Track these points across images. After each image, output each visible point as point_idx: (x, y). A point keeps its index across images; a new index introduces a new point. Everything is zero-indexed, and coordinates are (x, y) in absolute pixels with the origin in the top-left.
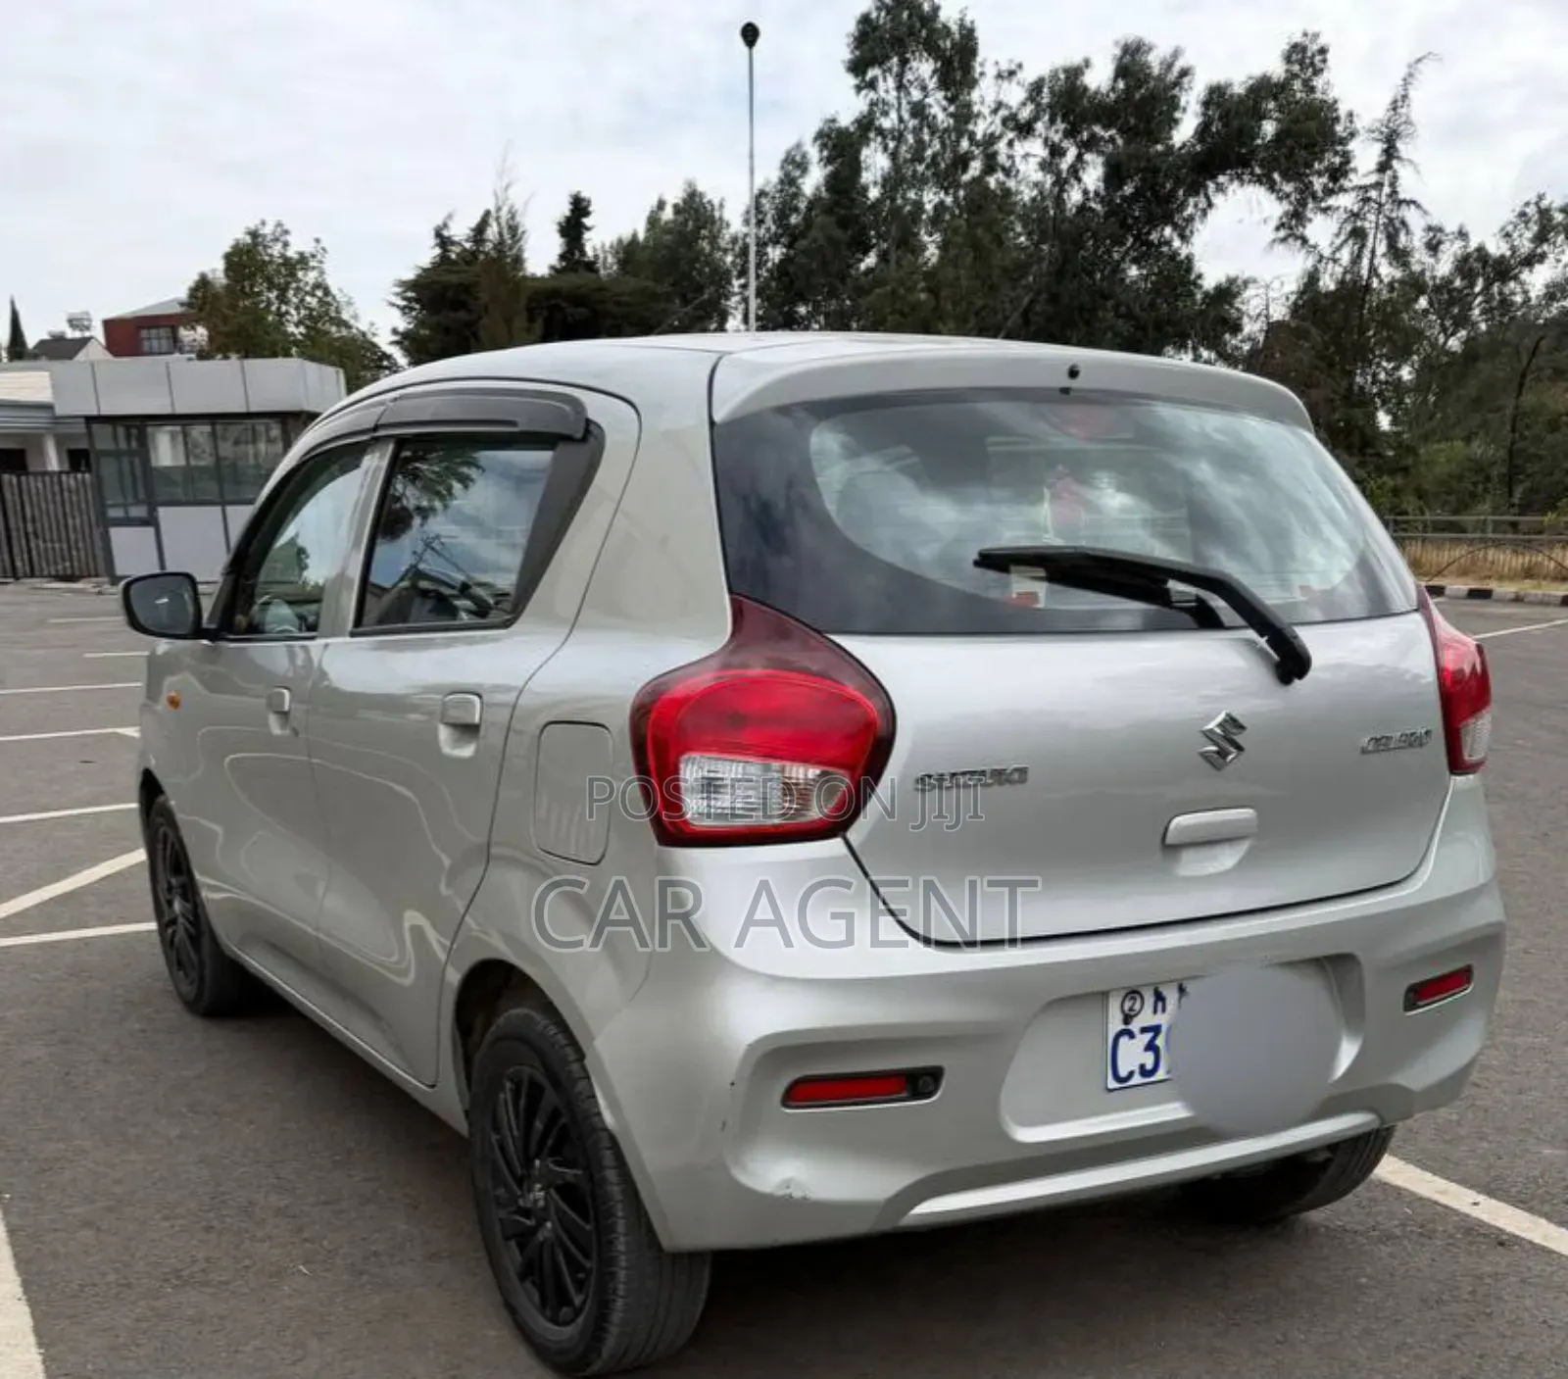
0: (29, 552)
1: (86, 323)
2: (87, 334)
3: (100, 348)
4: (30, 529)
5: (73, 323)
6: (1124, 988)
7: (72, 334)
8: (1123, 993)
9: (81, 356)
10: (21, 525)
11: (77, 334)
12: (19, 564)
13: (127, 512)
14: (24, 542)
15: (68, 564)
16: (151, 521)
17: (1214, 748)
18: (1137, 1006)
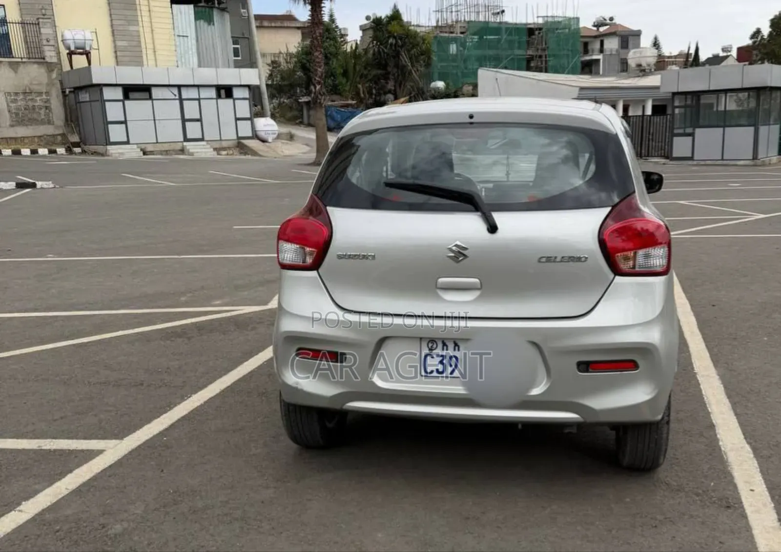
0: (649, 147)
1: (729, 49)
2: (729, 54)
3: (733, 59)
4: (651, 137)
5: (724, 50)
6: (429, 338)
7: (722, 54)
8: (428, 340)
9: (723, 64)
10: (648, 135)
11: (725, 54)
12: (643, 151)
13: (684, 131)
14: (647, 142)
15: (663, 151)
16: (692, 135)
17: (453, 255)
18: (435, 346)
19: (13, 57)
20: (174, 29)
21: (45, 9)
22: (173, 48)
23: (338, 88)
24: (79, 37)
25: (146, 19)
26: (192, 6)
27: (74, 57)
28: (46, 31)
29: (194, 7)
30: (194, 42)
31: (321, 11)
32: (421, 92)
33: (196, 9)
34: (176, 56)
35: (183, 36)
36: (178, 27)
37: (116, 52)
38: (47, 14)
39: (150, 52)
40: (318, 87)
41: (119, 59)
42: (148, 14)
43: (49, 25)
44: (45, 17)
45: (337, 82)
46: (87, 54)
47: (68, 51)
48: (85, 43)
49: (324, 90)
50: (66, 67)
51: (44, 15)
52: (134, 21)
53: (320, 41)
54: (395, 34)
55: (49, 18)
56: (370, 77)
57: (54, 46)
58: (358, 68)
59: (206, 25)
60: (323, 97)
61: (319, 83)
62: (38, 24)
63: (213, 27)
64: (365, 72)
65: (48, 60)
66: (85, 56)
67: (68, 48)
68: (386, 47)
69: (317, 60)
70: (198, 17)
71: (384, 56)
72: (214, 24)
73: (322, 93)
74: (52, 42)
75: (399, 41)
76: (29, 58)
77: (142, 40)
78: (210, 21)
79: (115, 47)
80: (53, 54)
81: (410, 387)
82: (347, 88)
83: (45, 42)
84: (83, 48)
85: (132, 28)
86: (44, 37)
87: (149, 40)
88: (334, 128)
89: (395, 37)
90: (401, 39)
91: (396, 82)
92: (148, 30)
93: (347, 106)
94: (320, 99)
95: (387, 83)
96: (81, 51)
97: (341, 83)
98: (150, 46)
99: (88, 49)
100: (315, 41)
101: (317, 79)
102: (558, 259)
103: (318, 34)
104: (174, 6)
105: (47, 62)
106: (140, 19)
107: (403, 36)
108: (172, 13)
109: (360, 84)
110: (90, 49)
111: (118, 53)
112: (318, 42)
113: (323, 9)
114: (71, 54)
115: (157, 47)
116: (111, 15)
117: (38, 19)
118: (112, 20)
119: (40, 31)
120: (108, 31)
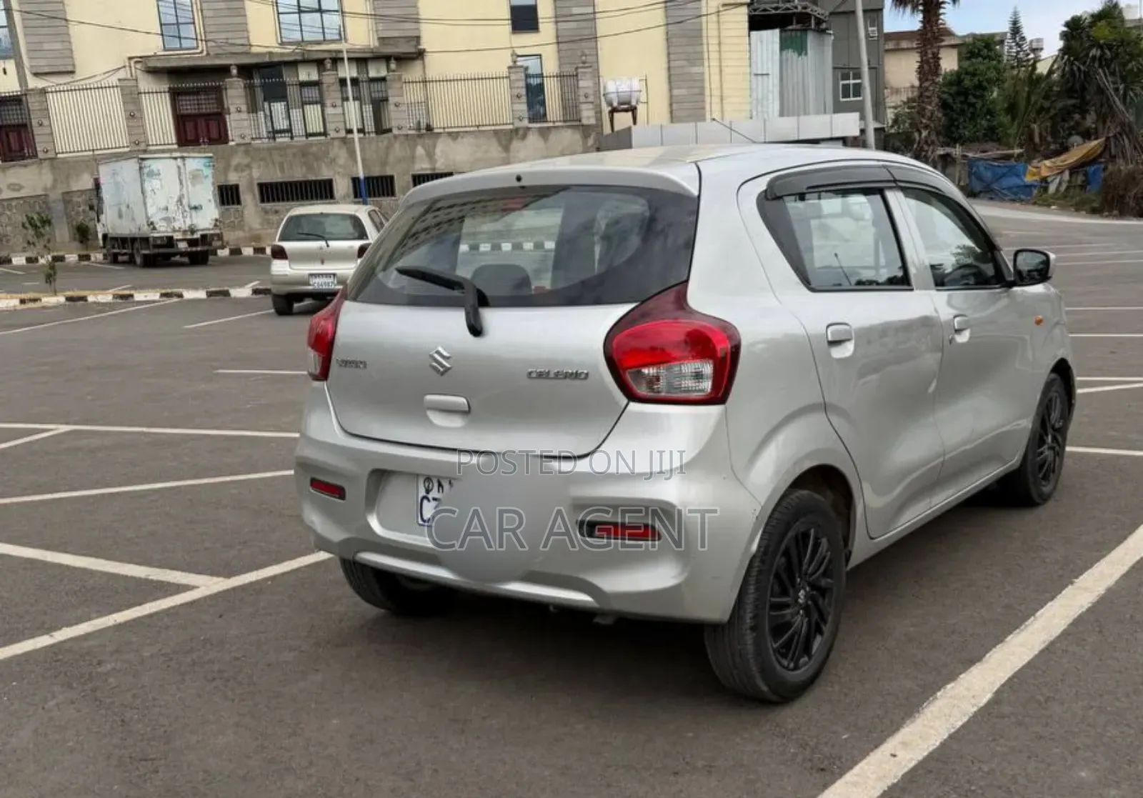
8: (424, 477)
18: (431, 487)
19: (547, 121)
20: (750, 66)
21: (586, 56)
22: (748, 92)
23: (997, 131)
24: (624, 88)
25: (714, 55)
26: (777, 31)
27: (616, 115)
28: (586, 83)
29: (781, 32)
30: (777, 81)
31: (938, 20)
32: (1127, 129)
33: (784, 34)
34: (751, 103)
35: (762, 75)
36: (757, 63)
37: (671, 105)
38: (588, 61)
39: (716, 100)
40: (924, 133)
41: (675, 114)
42: (716, 48)
43: (588, 76)
44: (586, 65)
45: (995, 123)
46: (633, 110)
47: (610, 108)
48: (631, 96)
49: (933, 137)
50: (607, 130)
51: (584, 63)
52: (697, 59)
53: (932, 65)
54: (1102, 42)
55: (591, 67)
56: (1053, 112)
57: (592, 103)
58: (1033, 99)
59: (795, 55)
60: (931, 148)
61: (926, 127)
62: (577, 75)
63: (805, 58)
64: (1047, 104)
65: (585, 122)
66: (630, 114)
67: (610, 104)
68: (1084, 63)
69: (927, 94)
70: (784, 46)
71: (1080, 76)
72: (806, 54)
73: (929, 142)
74: (591, 99)
75: (1107, 52)
76: (564, 121)
77: (707, 85)
78: (801, 50)
79: (671, 97)
80: (592, 113)
81: (415, 540)
82: (1012, 131)
83: (582, 99)
84: (629, 103)
85: (695, 70)
86: (581, 92)
87: (715, 84)
88: (981, 192)
89: (1101, 47)
90: (1110, 49)
91: (1098, 115)
92: (715, 70)
93: (1008, 157)
94: (927, 151)
95: (1084, 118)
96: (626, 106)
97: (1001, 125)
98: (716, 92)
99: (634, 103)
100: (925, 66)
101: (924, 121)
102: (552, 375)
103: (930, 56)
104: (754, 33)
105: (583, 125)
106: (706, 56)
107: (1114, 43)
108: (750, 44)
109: (1035, 122)
110: (637, 103)
111: (675, 106)
112: (930, 67)
113: (942, 17)
114: (614, 111)
115: (726, 93)
116: (669, 54)
117: (577, 68)
118: (669, 62)
119: (578, 84)
120: (663, 75)
